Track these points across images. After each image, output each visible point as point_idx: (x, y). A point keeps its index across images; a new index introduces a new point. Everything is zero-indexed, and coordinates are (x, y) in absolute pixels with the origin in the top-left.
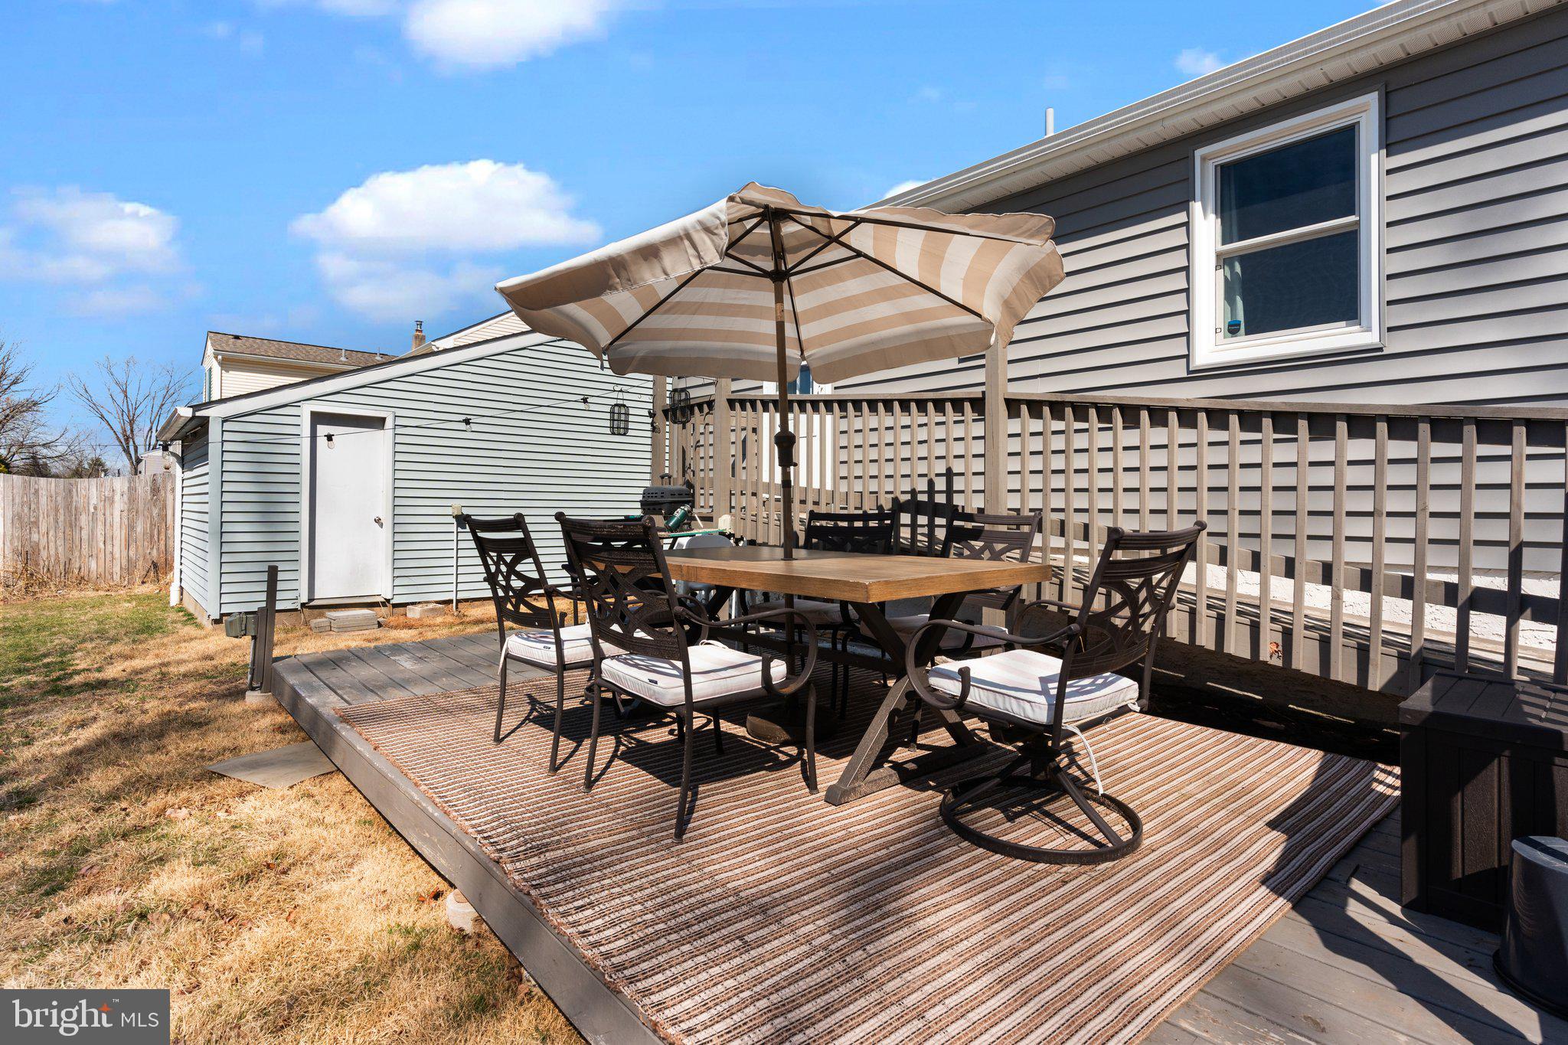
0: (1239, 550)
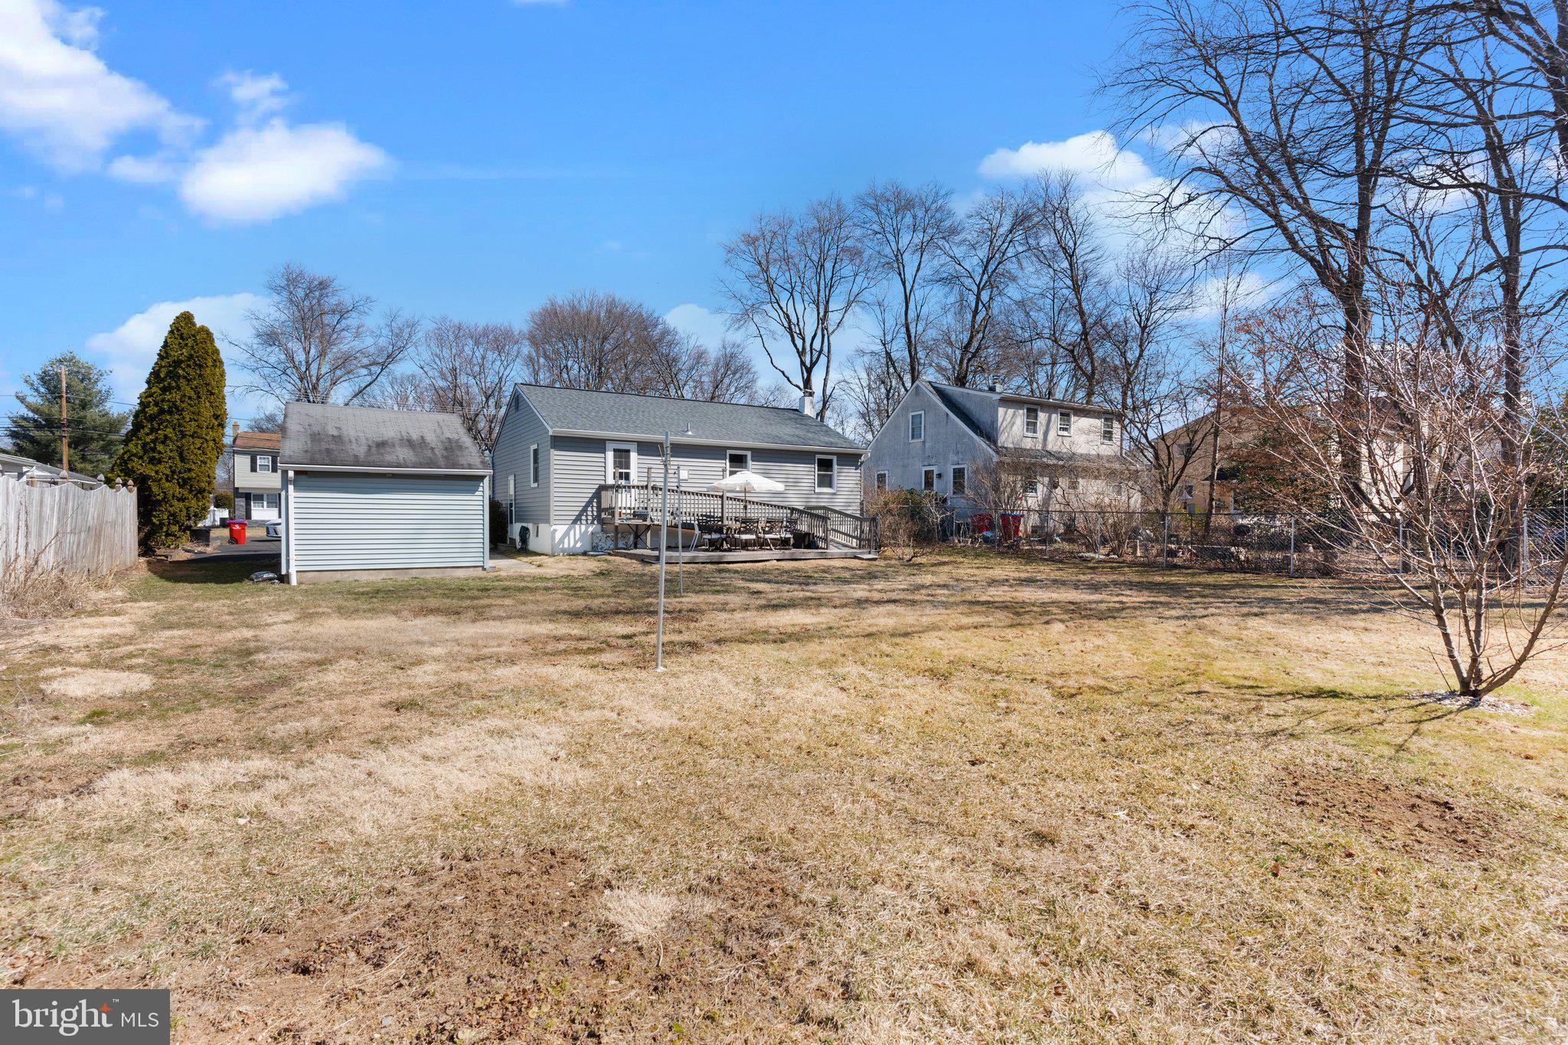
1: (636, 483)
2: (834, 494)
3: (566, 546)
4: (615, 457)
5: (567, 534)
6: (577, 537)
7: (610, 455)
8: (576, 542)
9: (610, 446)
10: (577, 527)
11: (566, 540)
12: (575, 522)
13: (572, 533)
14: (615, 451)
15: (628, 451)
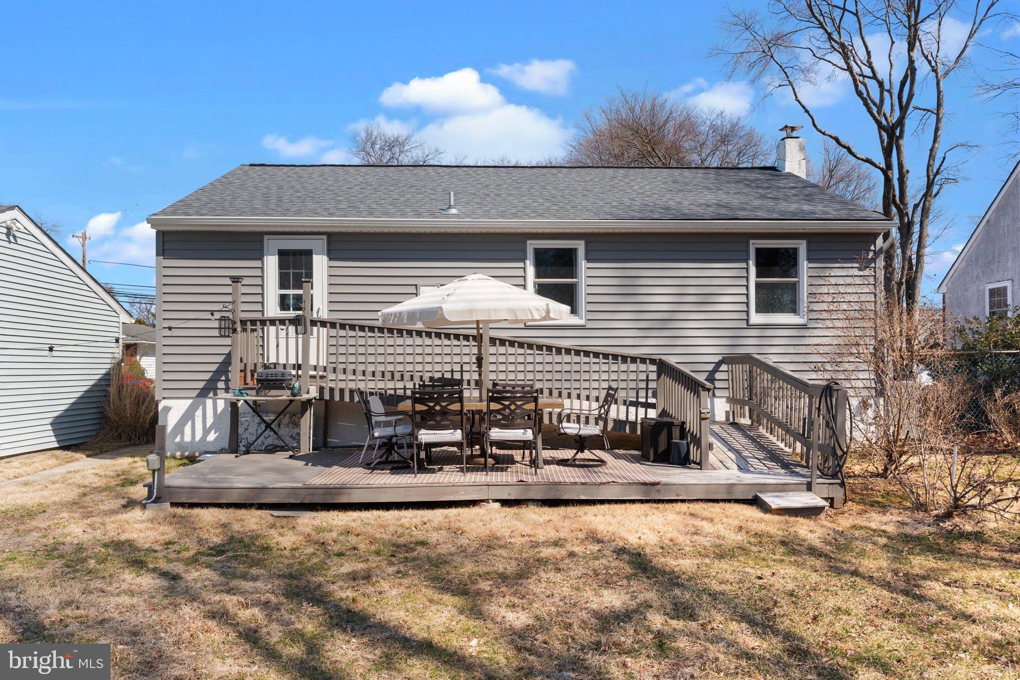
0: (574, 393)
1: (324, 315)
2: (804, 327)
3: (188, 438)
4: (281, 266)
5: (189, 416)
6: (210, 421)
7: (272, 263)
8: (206, 432)
9: (273, 244)
10: (209, 403)
11: (188, 429)
12: (204, 393)
13: (199, 413)
14: (282, 254)
15: (309, 253)
